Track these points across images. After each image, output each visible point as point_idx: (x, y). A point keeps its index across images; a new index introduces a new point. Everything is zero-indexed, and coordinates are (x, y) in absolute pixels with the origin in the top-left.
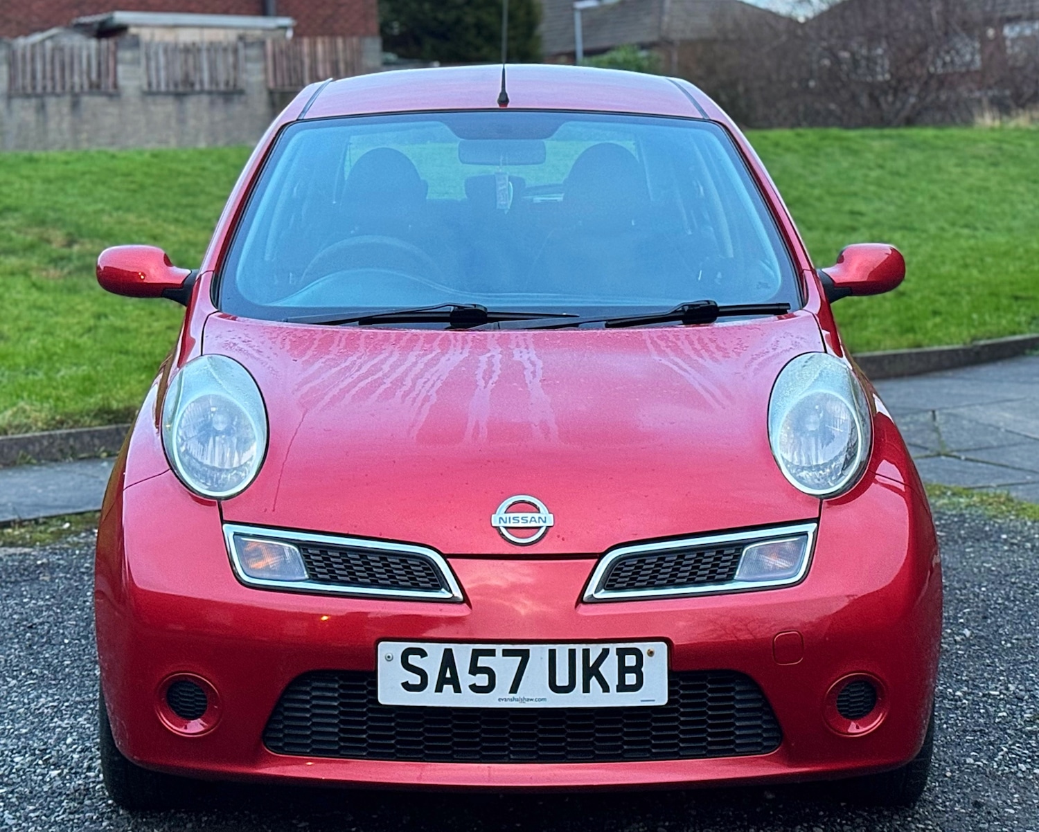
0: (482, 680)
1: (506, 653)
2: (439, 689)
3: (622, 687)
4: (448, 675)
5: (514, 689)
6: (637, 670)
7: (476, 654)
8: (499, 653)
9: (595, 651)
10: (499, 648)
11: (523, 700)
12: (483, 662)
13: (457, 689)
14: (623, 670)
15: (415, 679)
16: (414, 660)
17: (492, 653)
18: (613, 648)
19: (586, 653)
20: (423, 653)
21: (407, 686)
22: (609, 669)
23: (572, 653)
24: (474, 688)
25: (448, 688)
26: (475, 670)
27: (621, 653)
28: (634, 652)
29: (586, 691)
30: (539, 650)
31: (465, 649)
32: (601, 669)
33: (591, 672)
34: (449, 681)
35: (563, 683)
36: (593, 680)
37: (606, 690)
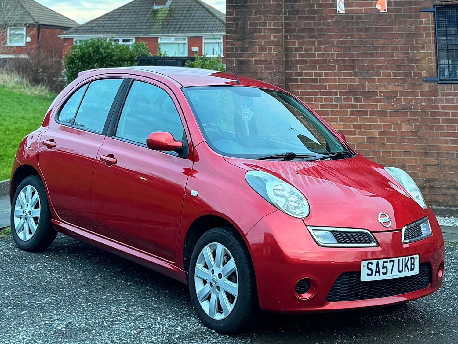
0: (385, 270)
1: (390, 261)
2: (375, 275)
3: (412, 270)
4: (378, 270)
5: (391, 273)
7: (384, 262)
8: (389, 262)
9: (407, 258)
10: (388, 260)
11: (393, 276)
12: (385, 265)
13: (379, 274)
14: (412, 264)
15: (370, 272)
16: (370, 266)
17: (387, 262)
18: (410, 257)
19: (405, 259)
20: (371, 263)
21: (368, 275)
23: (403, 259)
24: (384, 274)
25: (377, 274)
26: (384, 267)
27: (411, 259)
28: (413, 258)
29: (405, 271)
30: (396, 260)
31: (381, 262)
32: (408, 264)
33: (406, 265)
34: (378, 272)
35: (401, 269)
36: (406, 268)
37: (408, 271)
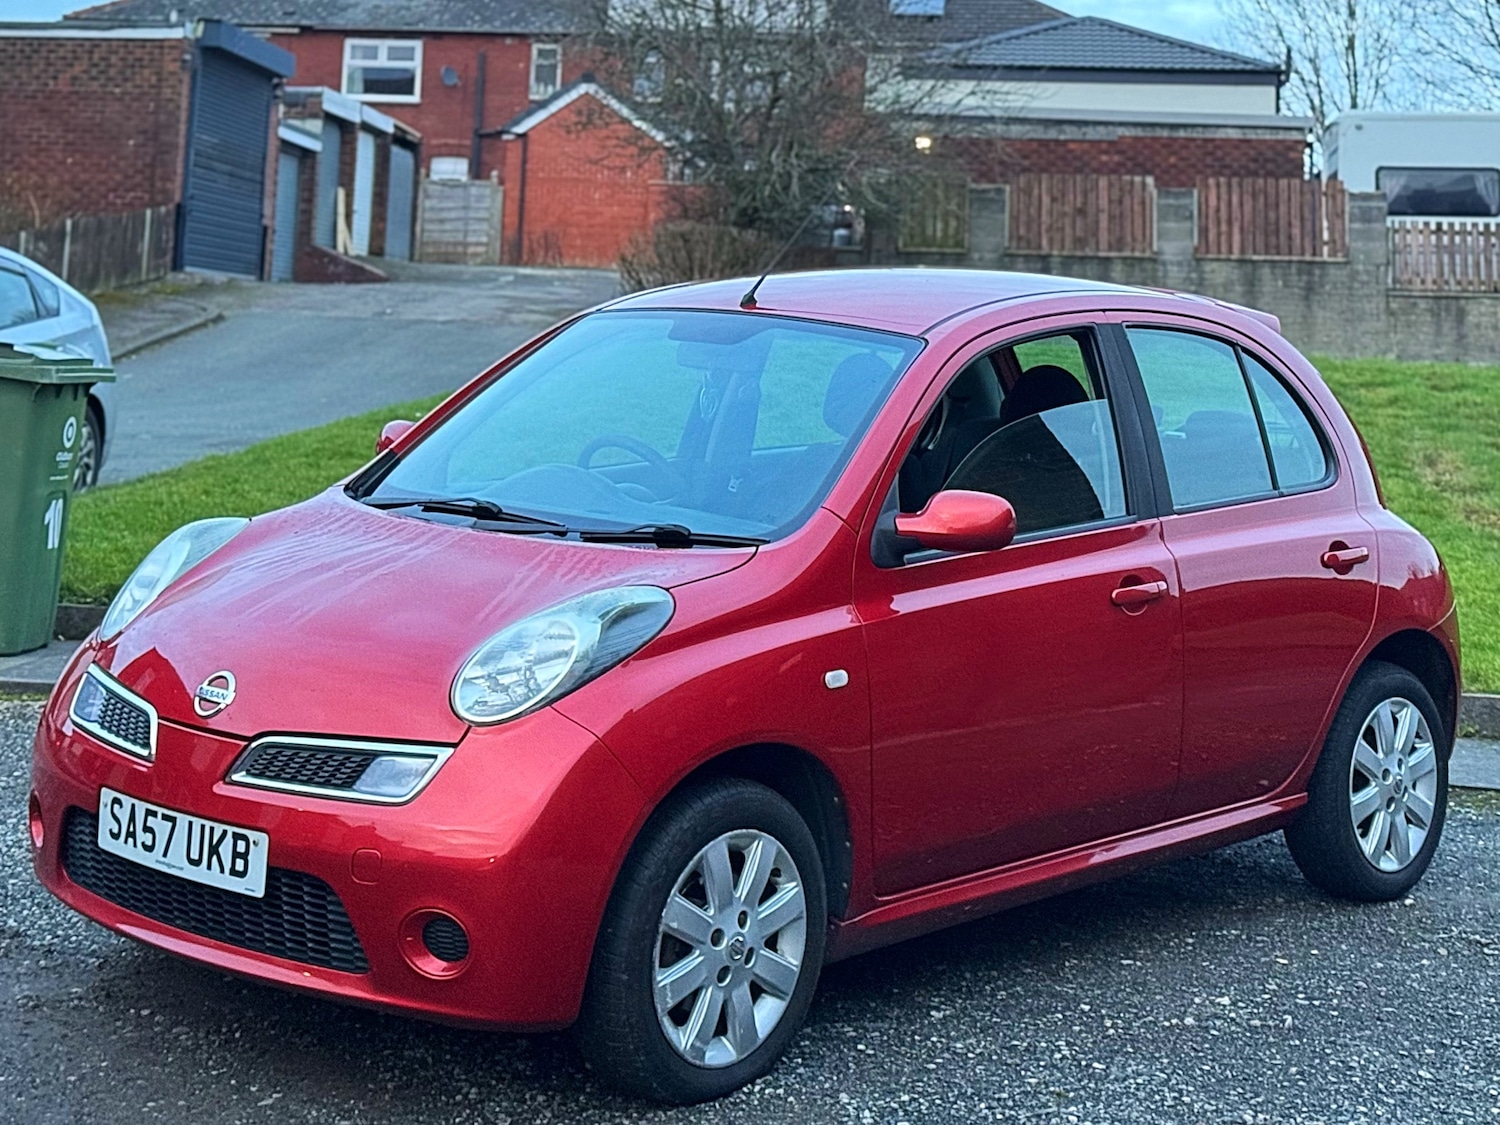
0: (148, 839)
1: (165, 817)
2: (126, 841)
3: (234, 872)
4: (132, 829)
5: (165, 855)
6: (245, 856)
7: (147, 813)
8: (160, 815)
9: (219, 828)
10: (161, 811)
11: (169, 865)
12: (150, 821)
13: (135, 844)
14: (236, 855)
15: (116, 827)
16: (116, 809)
17: (154, 814)
18: (231, 830)
19: (212, 829)
20: (121, 804)
21: (111, 833)
22: (226, 850)
23: (203, 827)
24: (144, 845)
25: (130, 840)
26: (147, 829)
27: (236, 837)
28: (245, 838)
29: (209, 867)
30: (183, 819)
31: (142, 807)
32: (220, 849)
33: (214, 850)
34: (131, 834)
35: (195, 855)
36: (215, 858)
37: (222, 871)
